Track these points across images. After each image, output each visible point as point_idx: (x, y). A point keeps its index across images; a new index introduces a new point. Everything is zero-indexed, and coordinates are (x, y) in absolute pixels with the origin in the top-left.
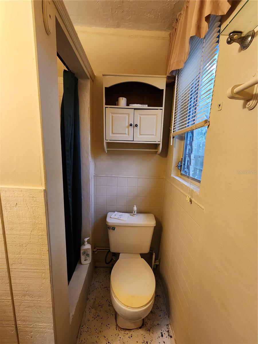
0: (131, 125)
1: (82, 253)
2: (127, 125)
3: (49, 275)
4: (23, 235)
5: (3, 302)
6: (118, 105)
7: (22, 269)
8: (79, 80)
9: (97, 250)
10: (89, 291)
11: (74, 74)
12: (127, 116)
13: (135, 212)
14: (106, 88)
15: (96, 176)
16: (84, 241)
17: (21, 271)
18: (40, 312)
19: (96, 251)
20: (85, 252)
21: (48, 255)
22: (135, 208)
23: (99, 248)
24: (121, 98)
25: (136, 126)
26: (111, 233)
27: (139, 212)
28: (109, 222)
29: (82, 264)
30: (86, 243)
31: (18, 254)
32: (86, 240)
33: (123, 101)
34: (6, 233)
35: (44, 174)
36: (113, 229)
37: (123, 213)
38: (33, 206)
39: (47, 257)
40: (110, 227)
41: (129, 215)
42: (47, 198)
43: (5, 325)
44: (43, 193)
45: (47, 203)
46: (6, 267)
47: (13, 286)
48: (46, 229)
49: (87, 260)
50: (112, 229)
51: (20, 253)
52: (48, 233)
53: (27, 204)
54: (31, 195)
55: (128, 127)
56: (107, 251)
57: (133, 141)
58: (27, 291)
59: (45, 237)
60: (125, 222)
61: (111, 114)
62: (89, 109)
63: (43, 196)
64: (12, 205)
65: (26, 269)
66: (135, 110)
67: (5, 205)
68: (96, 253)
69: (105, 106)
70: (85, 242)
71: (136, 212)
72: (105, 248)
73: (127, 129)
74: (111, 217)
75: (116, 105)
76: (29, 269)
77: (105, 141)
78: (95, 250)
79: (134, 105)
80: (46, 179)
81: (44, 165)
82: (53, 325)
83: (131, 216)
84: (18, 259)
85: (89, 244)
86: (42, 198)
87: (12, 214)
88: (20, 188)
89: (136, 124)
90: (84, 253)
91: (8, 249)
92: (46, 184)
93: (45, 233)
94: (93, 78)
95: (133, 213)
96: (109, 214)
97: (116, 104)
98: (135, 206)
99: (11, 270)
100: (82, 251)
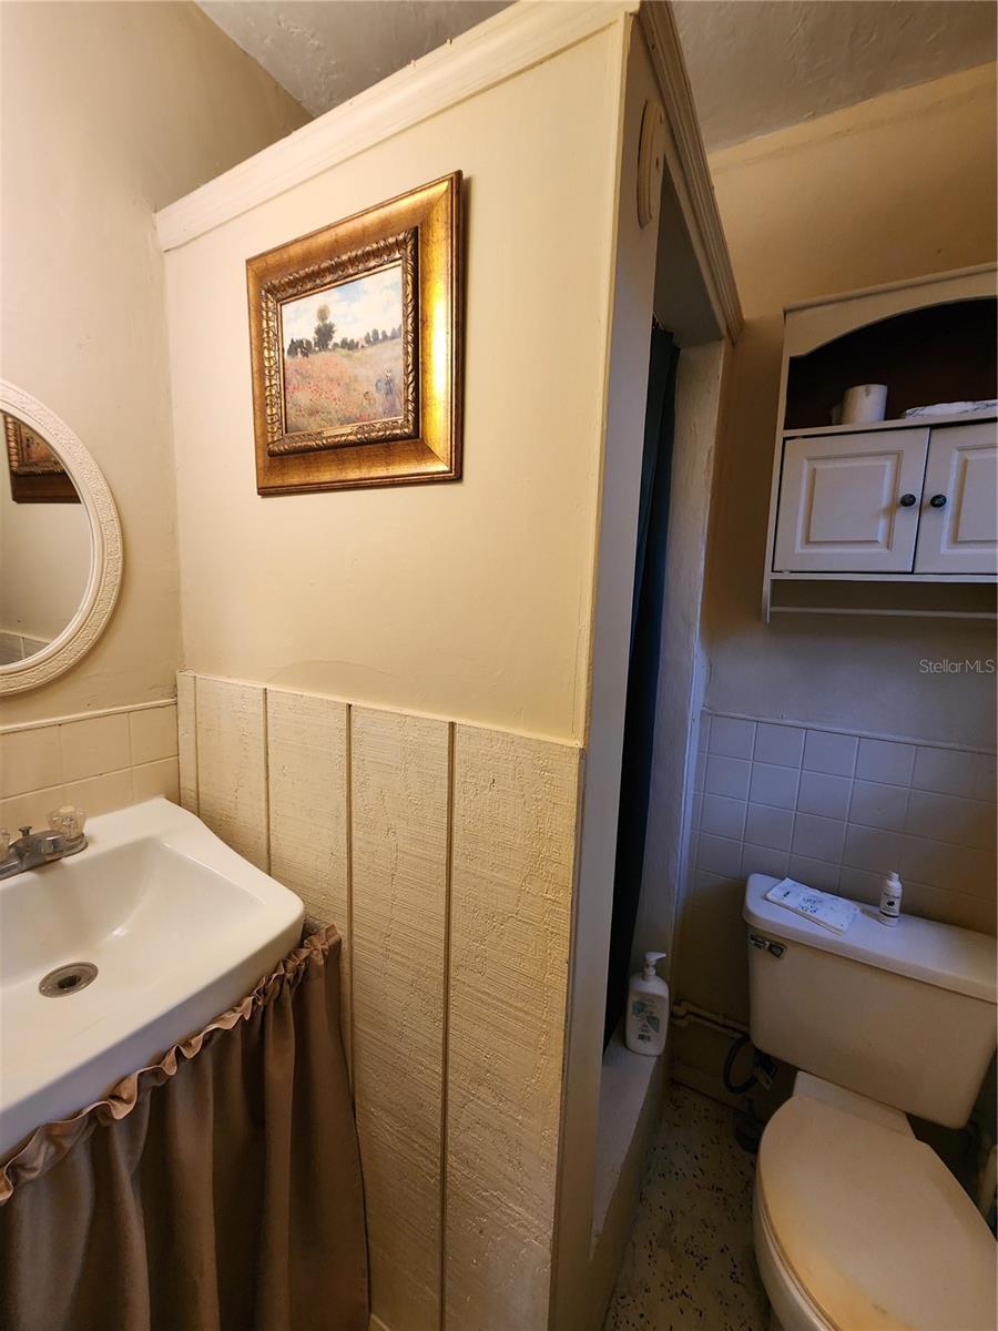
0: (908, 501)
1: (634, 1007)
2: (885, 499)
3: (562, 1048)
4: (501, 885)
5: (421, 1072)
6: (840, 424)
7: (483, 993)
8: (682, 351)
9: (689, 1013)
10: (649, 1168)
11: (672, 334)
12: (888, 465)
13: (891, 904)
14: (793, 360)
15: (709, 714)
16: (645, 960)
17: (479, 999)
18: (515, 1162)
19: (683, 1017)
20: (645, 1005)
21: (566, 976)
22: (895, 886)
23: (697, 1010)
24: (861, 389)
25: (938, 502)
26: (762, 966)
27: (914, 909)
28: (757, 917)
29: (626, 1046)
30: (652, 972)
31: (476, 941)
32: (653, 957)
33: (868, 402)
34: (455, 863)
35: (588, 694)
36: (777, 948)
37: (822, 891)
38: (539, 797)
39: (561, 983)
40: (762, 938)
41: (858, 909)
42: (585, 778)
43: (416, 1145)
44: (576, 760)
45: (584, 794)
46: (440, 967)
47: (451, 1037)
48: (571, 886)
49: (649, 1039)
50: (770, 949)
51: (482, 940)
52: (575, 903)
53: (523, 786)
54: (539, 758)
55: (890, 512)
56: (738, 1036)
57: (912, 573)
58: (489, 1072)
59: (566, 912)
60: (840, 939)
61: (806, 462)
62: (712, 454)
63: (575, 770)
64: (482, 783)
65: (495, 998)
66: (935, 432)
67: (463, 780)
68: (684, 1023)
69: (781, 433)
70: (648, 966)
71: (896, 907)
72: (720, 1020)
73: (882, 524)
74: (769, 896)
75: (830, 424)
76: (503, 1002)
77: (768, 577)
78: (680, 1011)
79: (928, 408)
80: (590, 715)
81: (590, 665)
82: (552, 1231)
83: (866, 917)
84: (477, 957)
85: (662, 978)
86: (572, 778)
87: (478, 811)
88: (508, 731)
89: (939, 497)
90: (641, 1007)
91: (453, 914)
92: (588, 730)
93: (566, 897)
94: (738, 332)
95: (878, 906)
96: (757, 883)
97: (830, 418)
98: (896, 876)
99: (452, 982)
100: (632, 999)
